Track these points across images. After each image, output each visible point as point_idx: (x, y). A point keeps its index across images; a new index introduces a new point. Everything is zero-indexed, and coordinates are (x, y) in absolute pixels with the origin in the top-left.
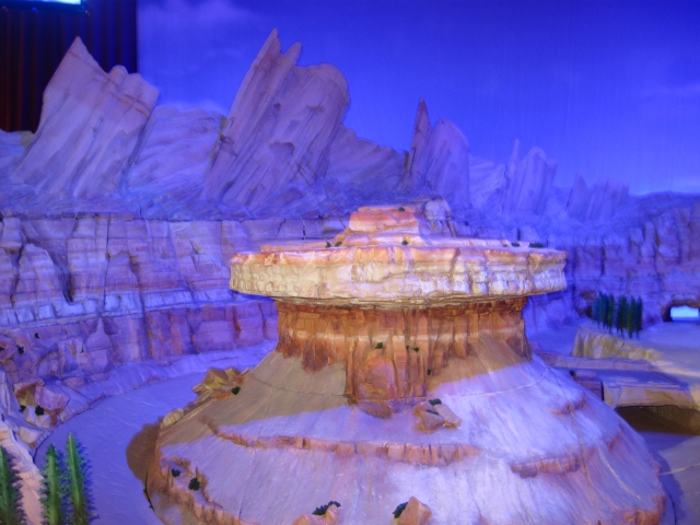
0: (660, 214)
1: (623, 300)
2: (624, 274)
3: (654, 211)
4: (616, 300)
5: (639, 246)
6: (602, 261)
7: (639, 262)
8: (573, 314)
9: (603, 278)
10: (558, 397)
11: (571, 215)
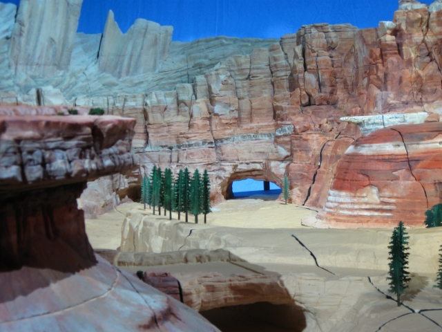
0: (212, 65)
1: (184, 176)
2: (174, 143)
3: (206, 62)
4: (175, 177)
5: (189, 105)
6: (146, 127)
7: (190, 126)
8: (113, 197)
9: (148, 149)
10: (140, 307)
11: (103, 69)
